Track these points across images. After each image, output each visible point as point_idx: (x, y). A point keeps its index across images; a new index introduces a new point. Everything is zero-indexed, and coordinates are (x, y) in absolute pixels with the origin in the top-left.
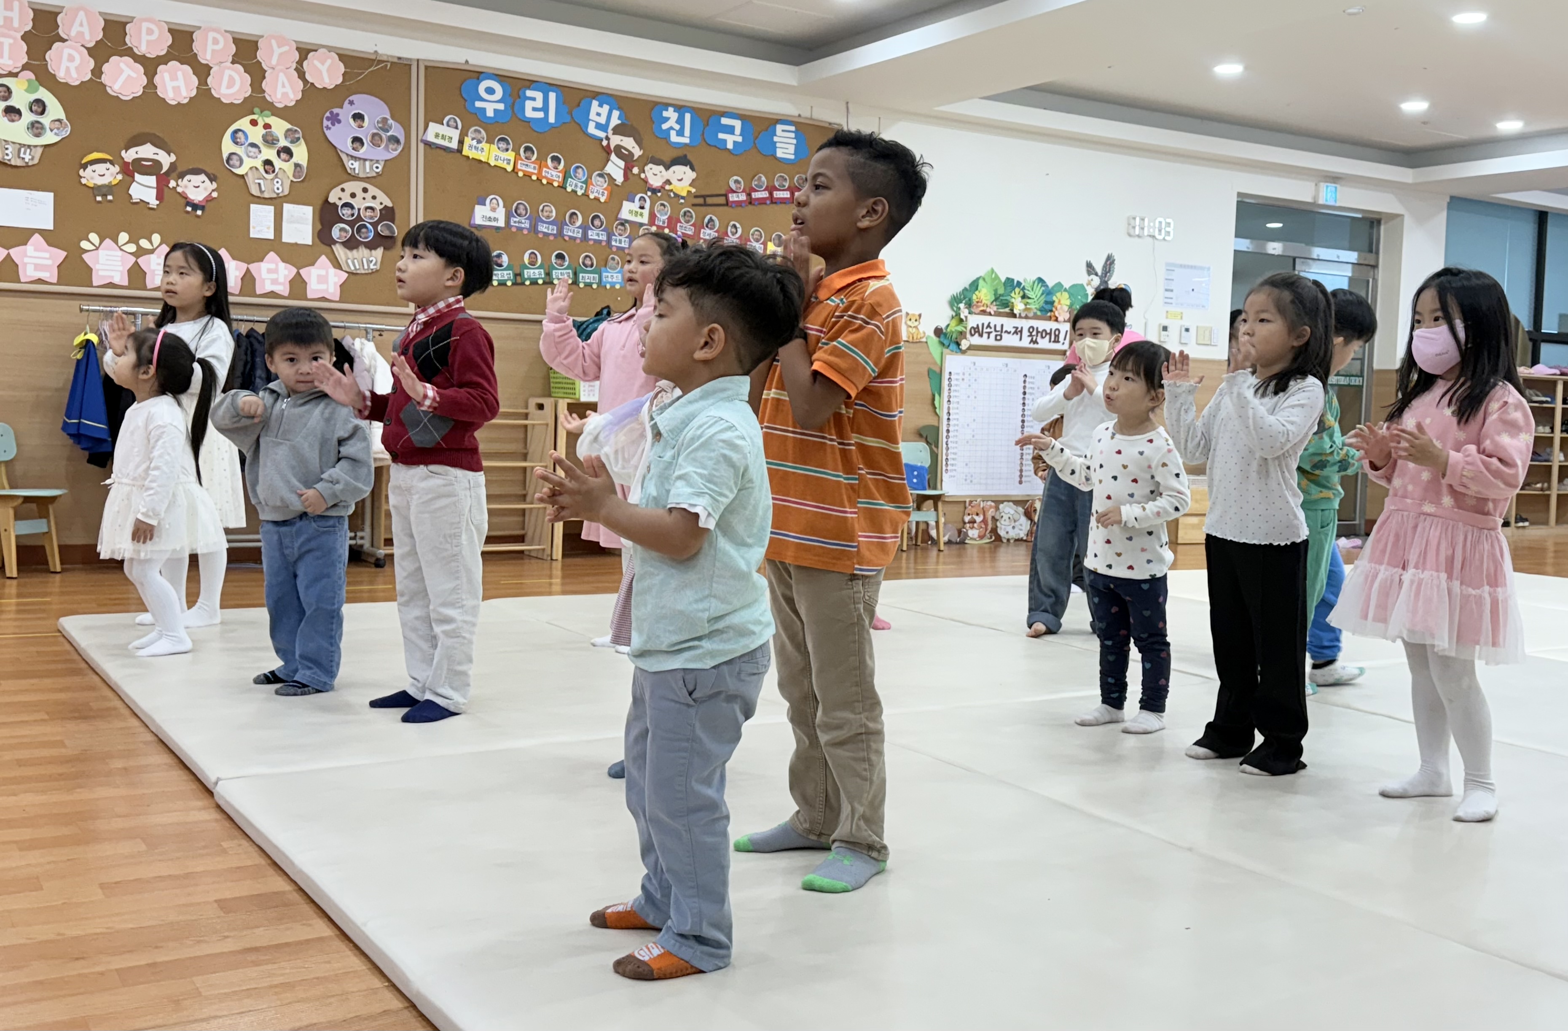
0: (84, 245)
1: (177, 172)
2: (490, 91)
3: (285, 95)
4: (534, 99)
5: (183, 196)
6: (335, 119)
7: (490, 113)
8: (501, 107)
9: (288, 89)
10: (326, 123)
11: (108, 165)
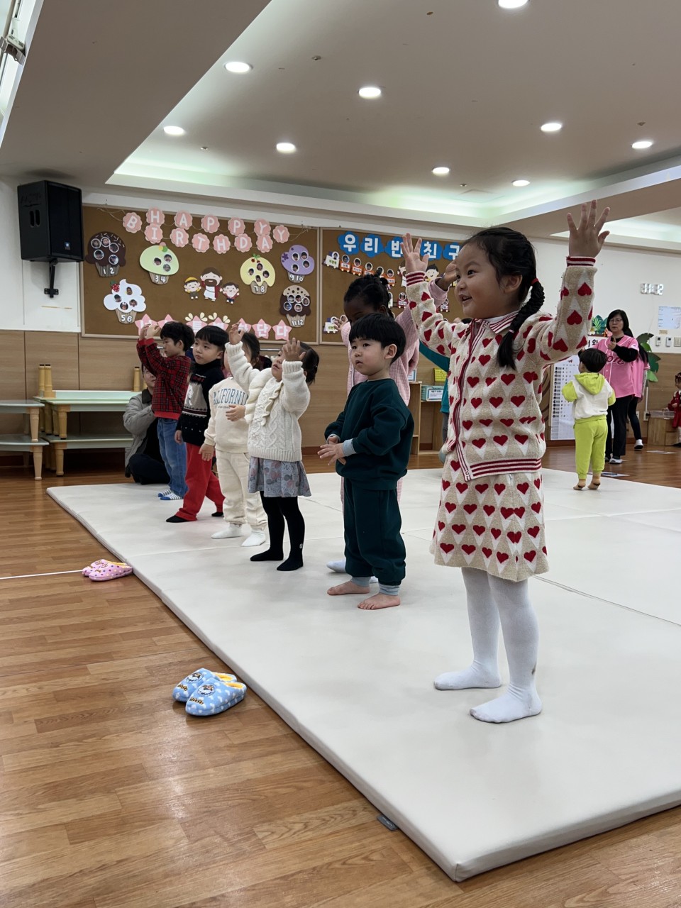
0: (187, 319)
1: (223, 284)
2: (350, 239)
3: (266, 247)
4: (368, 242)
5: (225, 295)
6: (286, 257)
7: (350, 250)
8: (355, 246)
9: (267, 245)
10: (282, 259)
11: (195, 283)
